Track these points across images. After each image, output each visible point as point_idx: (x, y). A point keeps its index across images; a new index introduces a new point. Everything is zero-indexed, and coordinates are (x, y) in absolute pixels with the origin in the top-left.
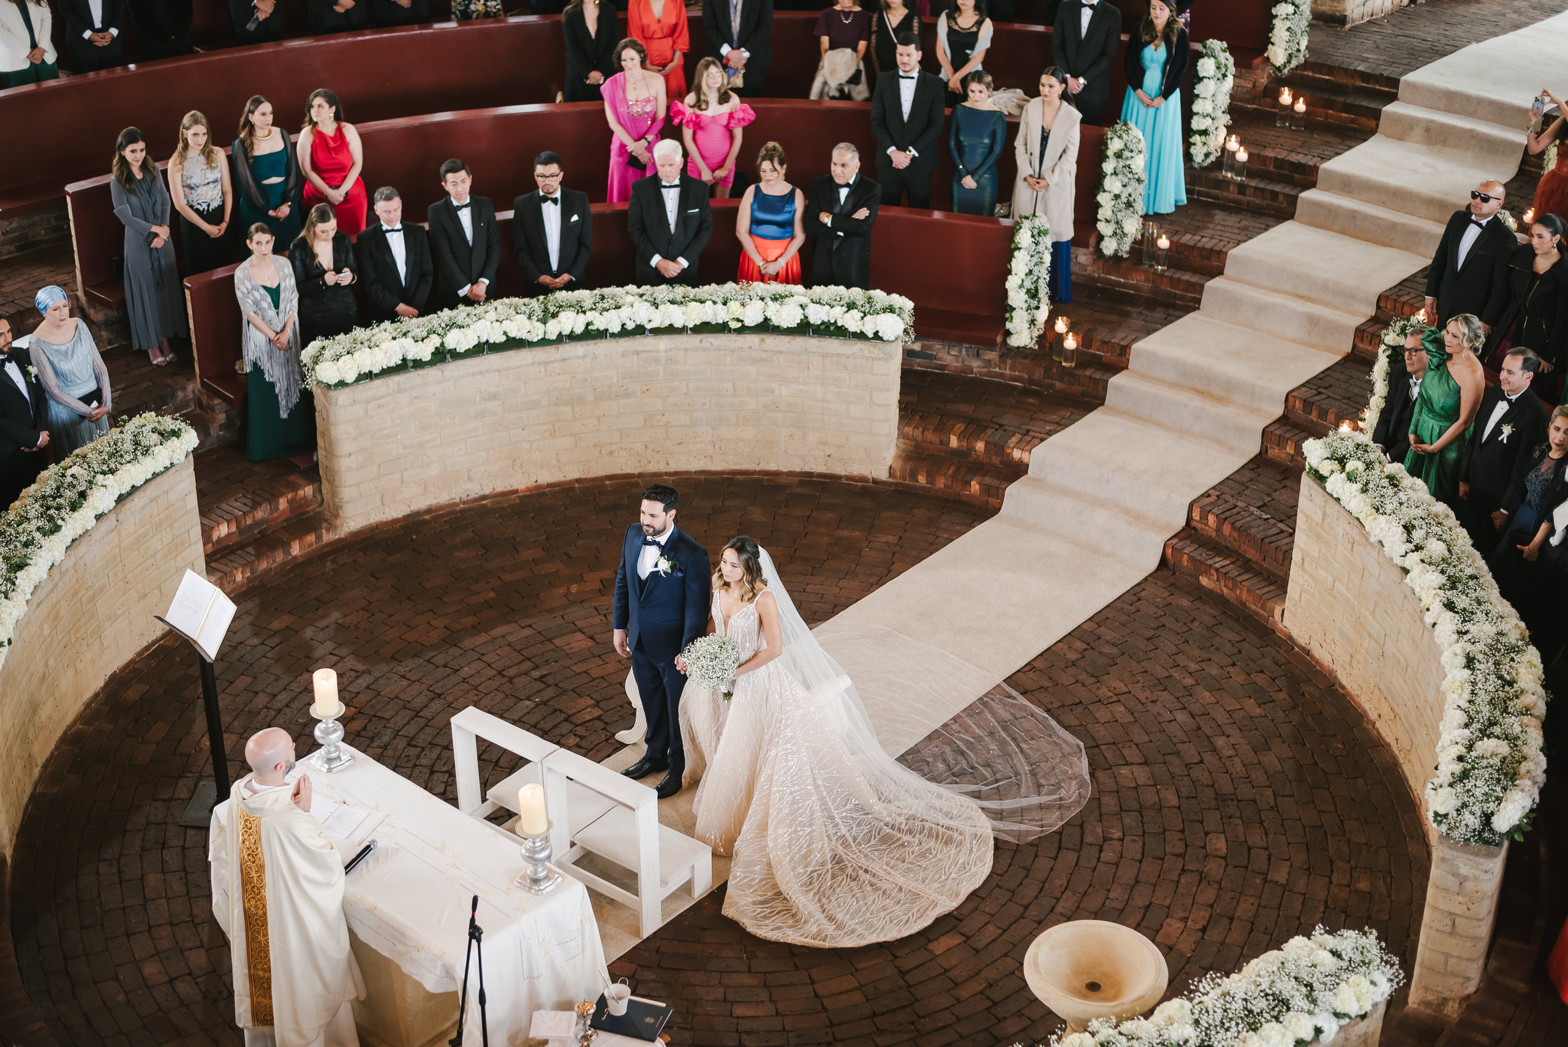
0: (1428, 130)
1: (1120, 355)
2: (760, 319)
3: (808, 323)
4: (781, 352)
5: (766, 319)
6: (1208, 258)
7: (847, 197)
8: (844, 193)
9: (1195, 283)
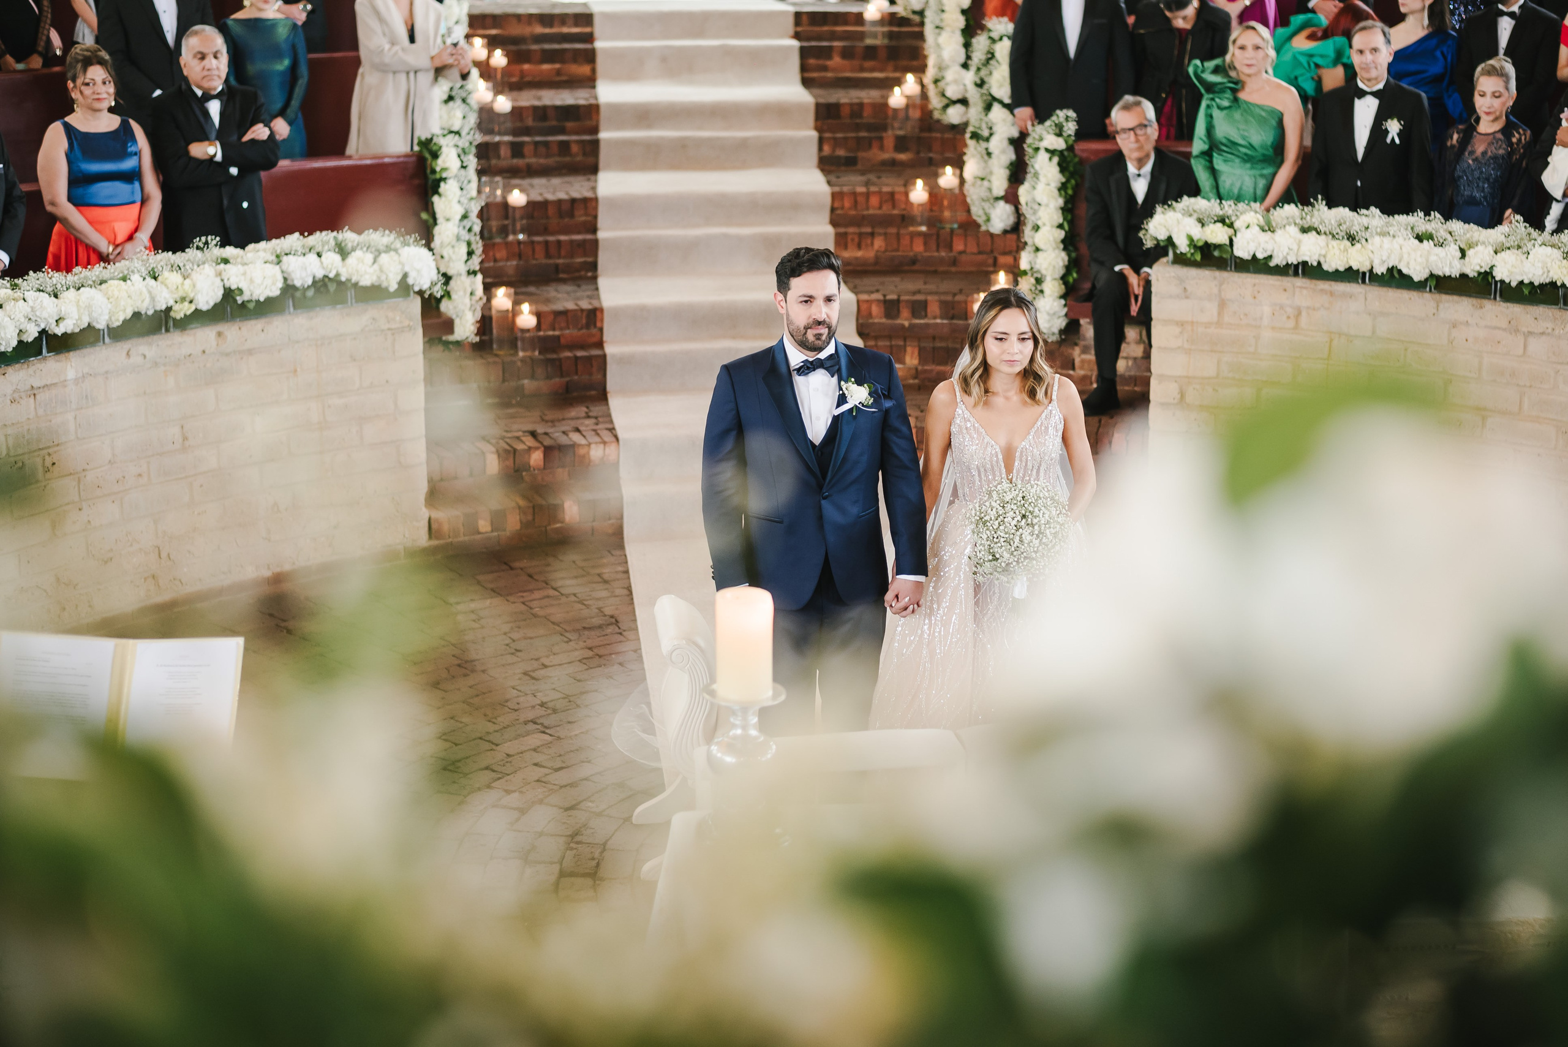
0: (664, 59)
1: (588, 326)
2: (218, 295)
3: (294, 288)
4: (250, 352)
5: (229, 294)
6: (571, 214)
7: (222, 114)
8: (214, 108)
9: (584, 241)
